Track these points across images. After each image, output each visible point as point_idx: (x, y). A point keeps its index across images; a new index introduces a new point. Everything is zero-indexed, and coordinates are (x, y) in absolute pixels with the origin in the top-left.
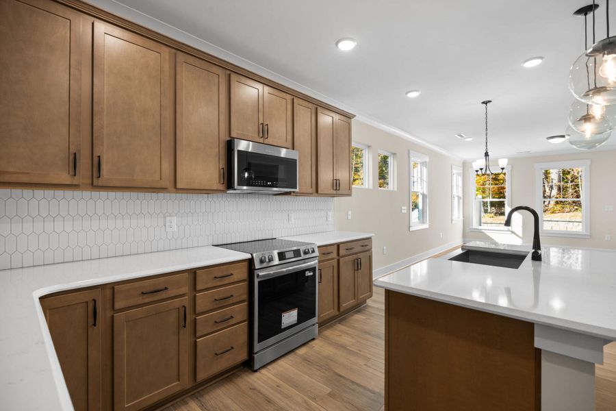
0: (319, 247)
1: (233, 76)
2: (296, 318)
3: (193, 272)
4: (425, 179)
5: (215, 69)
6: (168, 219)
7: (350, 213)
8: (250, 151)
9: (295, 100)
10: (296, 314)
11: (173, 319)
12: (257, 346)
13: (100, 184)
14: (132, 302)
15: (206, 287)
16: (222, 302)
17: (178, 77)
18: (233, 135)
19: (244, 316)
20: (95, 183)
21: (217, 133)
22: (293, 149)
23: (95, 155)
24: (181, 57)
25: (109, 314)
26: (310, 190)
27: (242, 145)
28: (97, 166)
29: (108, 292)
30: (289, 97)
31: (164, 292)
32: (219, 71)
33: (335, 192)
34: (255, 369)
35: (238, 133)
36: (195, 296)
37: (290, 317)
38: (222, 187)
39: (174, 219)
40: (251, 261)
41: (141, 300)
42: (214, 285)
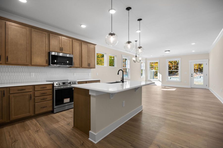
0: (78, 82)
1: (51, 34)
2: (69, 101)
3: (34, 86)
4: (129, 64)
5: (44, 32)
6: (31, 73)
7: (97, 73)
8: (56, 55)
9: (73, 40)
10: (69, 100)
11: (27, 97)
12: (55, 107)
13: (8, 63)
14: (15, 92)
15: (38, 90)
16: (43, 94)
17: (32, 35)
18: (51, 50)
19: (51, 98)
20: (6, 63)
21: (45, 50)
22: (73, 54)
23: (6, 55)
24: (33, 30)
25: (8, 94)
26: (79, 66)
27: (53, 53)
28: (7, 59)
29: (8, 89)
30: (71, 39)
31: (24, 90)
32: (46, 33)
33: (88, 67)
34: (54, 113)
35: (52, 50)
36: (34, 92)
37: (67, 100)
38: (47, 65)
39: (33, 74)
40: (53, 84)
41: (17, 92)
42: (41, 90)
